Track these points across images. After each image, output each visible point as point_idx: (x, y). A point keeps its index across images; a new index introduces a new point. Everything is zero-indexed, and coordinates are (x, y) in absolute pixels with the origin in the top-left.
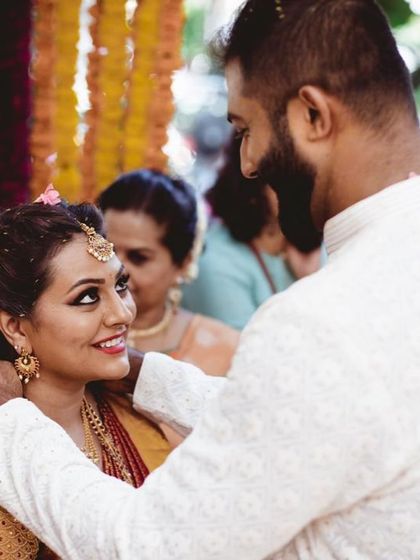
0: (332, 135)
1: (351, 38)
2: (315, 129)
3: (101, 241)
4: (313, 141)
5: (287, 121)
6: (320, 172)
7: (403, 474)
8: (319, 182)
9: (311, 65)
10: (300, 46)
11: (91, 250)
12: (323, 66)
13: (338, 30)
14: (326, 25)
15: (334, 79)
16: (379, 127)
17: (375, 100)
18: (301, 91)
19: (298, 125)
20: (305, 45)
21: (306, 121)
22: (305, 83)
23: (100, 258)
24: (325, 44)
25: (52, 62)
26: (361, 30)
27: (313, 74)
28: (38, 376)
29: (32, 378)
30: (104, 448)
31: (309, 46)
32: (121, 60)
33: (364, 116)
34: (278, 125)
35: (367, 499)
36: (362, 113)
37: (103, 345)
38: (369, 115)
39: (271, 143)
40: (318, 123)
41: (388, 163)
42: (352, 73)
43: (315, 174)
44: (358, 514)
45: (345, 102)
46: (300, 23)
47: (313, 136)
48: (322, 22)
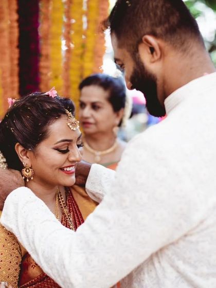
0: (162, 58)
1: (164, 9)
2: (153, 56)
3: (73, 120)
4: (153, 62)
5: (139, 55)
6: (159, 77)
7: (202, 222)
8: (159, 82)
9: (147, 25)
10: (140, 17)
11: (69, 124)
12: (152, 25)
13: (157, 7)
14: (151, 6)
15: (159, 30)
16: (184, 51)
17: (181, 38)
18: (143, 39)
19: (145, 56)
20: (142, 16)
21: (149, 53)
22: (145, 35)
23: (72, 129)
24: (152, 14)
25: (49, 27)
26: (168, 5)
27: (148, 30)
28: (32, 178)
29: (30, 179)
30: (63, 214)
31: (144, 17)
32: (81, 25)
33: (176, 46)
34: (135, 58)
35: (186, 236)
36: (175, 45)
37: (65, 169)
38: (178, 46)
39: (134, 68)
40: (154, 53)
41: (191, 69)
42: (167, 25)
43: (156, 79)
44: (182, 244)
45: (166, 41)
46: (138, 6)
47: (153, 60)
48: (148, 4)
